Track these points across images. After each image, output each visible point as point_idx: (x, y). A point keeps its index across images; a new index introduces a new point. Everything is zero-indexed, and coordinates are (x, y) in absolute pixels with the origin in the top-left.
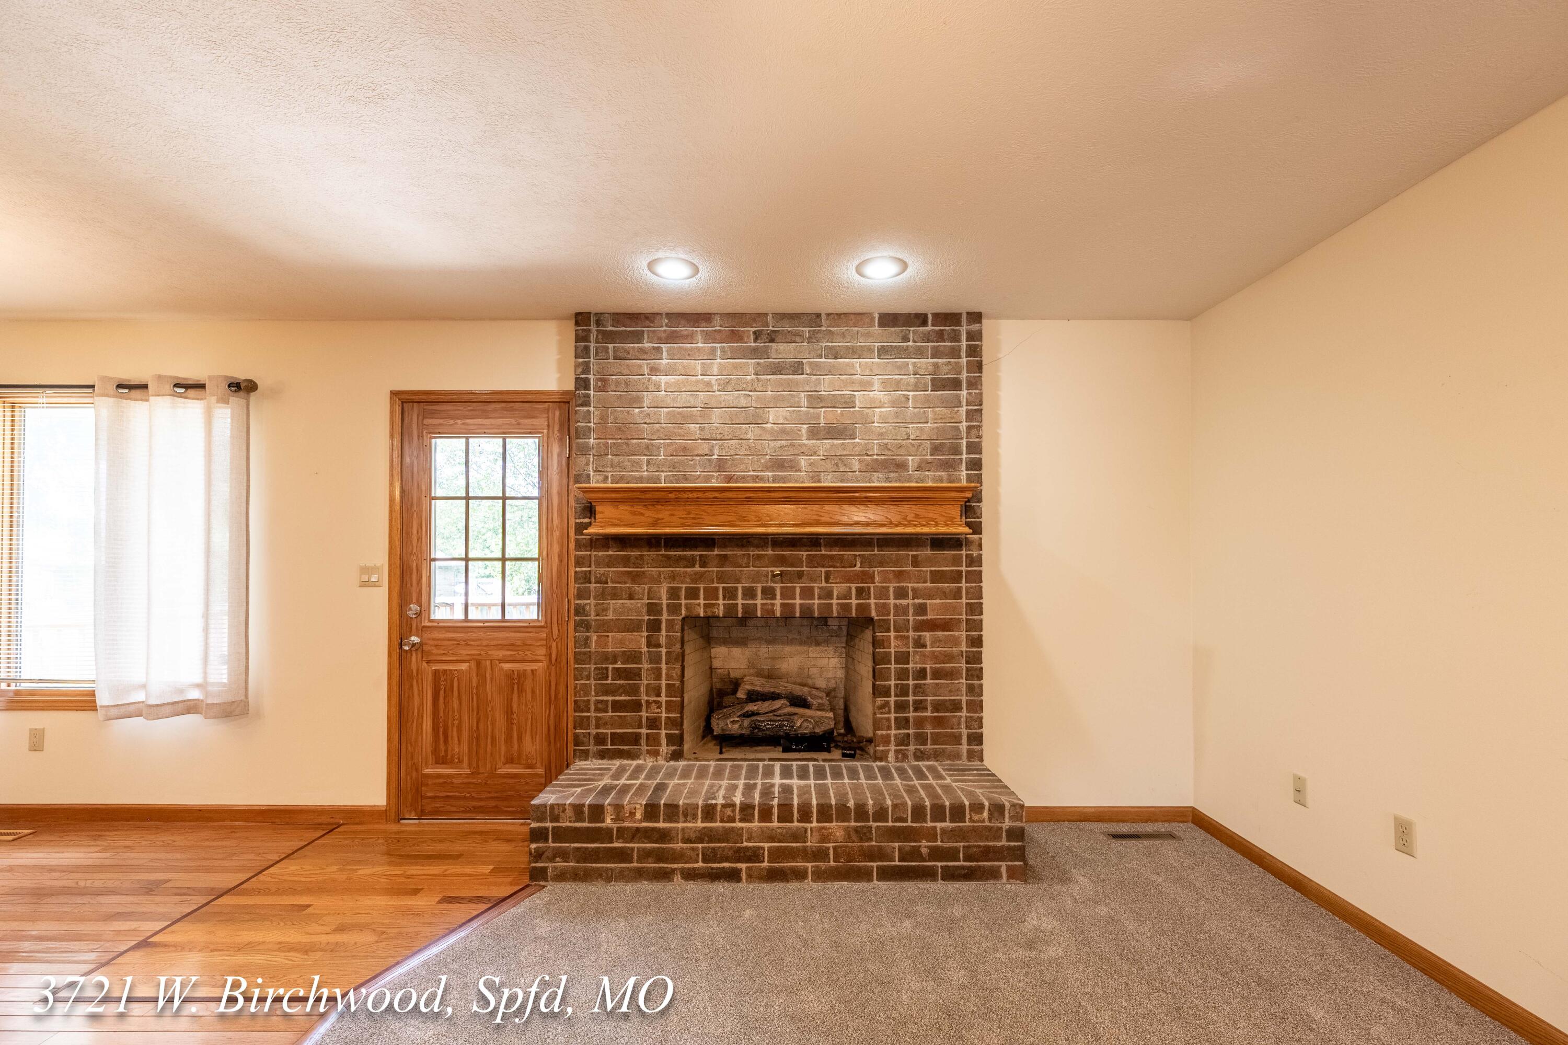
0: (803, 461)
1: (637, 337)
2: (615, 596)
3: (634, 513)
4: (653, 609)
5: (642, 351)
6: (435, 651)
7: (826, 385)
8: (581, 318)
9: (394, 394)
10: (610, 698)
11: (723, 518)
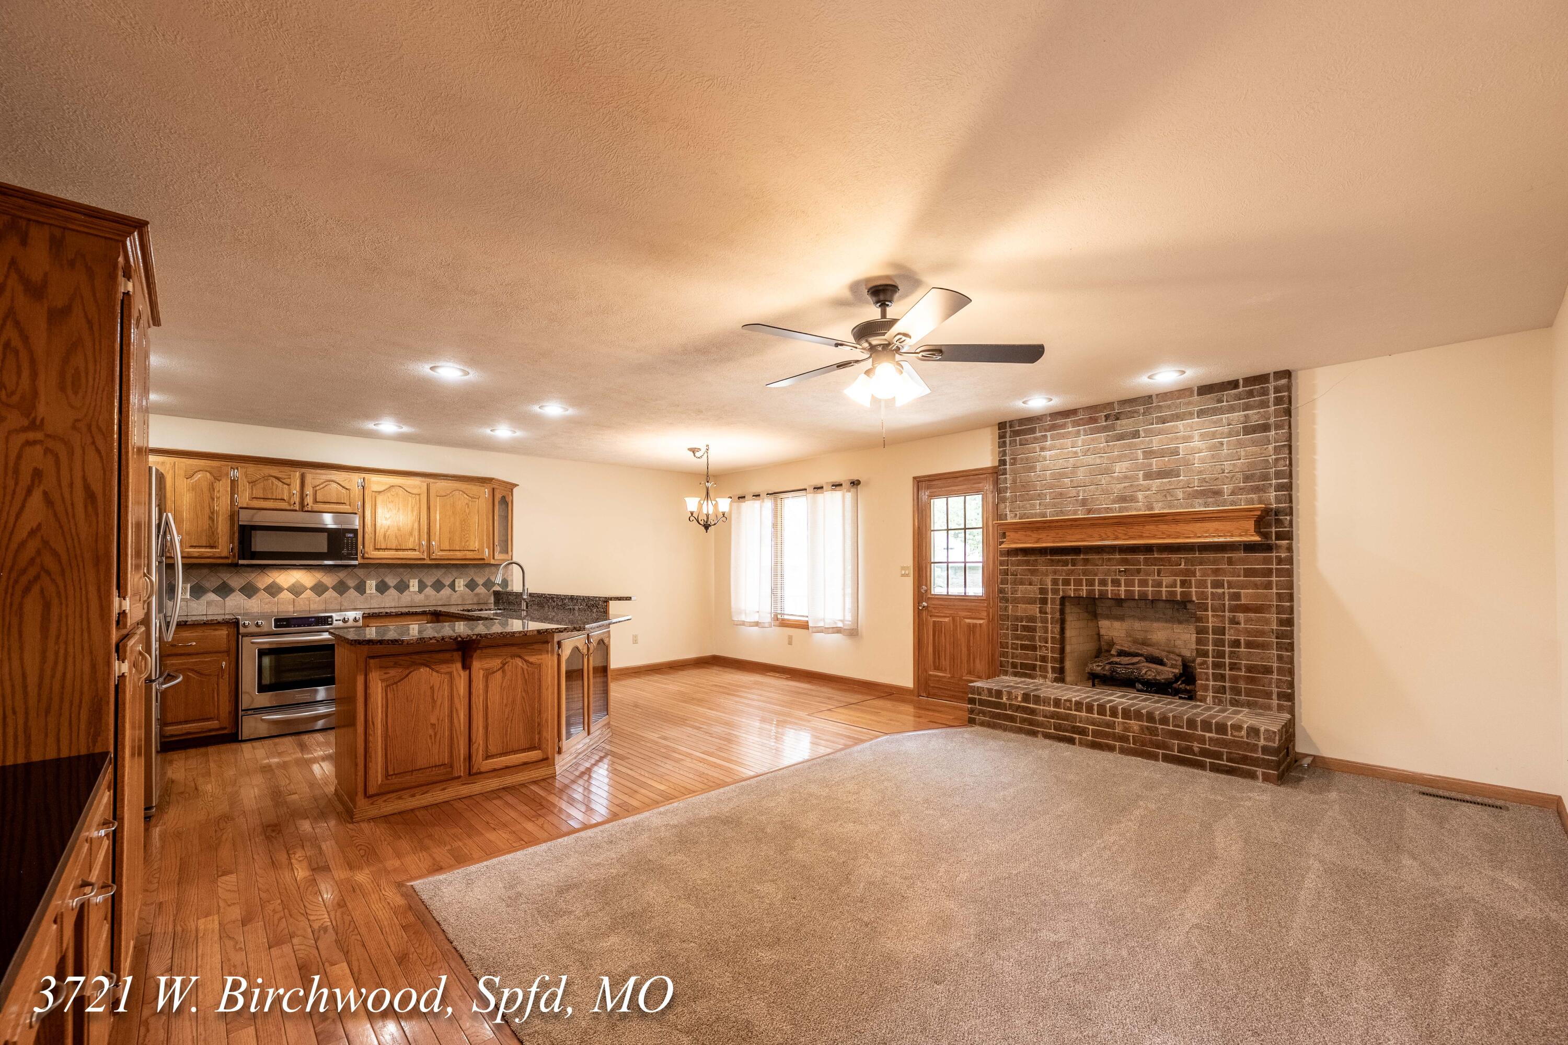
0: (1140, 495)
1: (1033, 431)
2: (1022, 583)
3: (1026, 536)
4: (1043, 591)
5: (1035, 438)
6: (934, 611)
7: (1156, 443)
8: (1002, 426)
9: (914, 478)
10: (1019, 642)
11: (1078, 537)
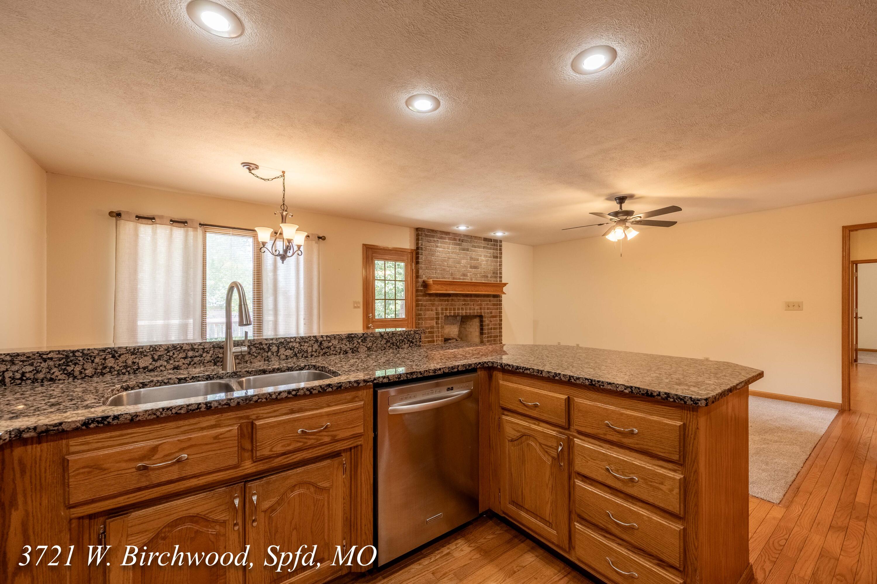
0: (469, 274)
1: (433, 237)
2: (428, 310)
3: (442, 287)
4: (437, 314)
5: (434, 241)
7: (474, 255)
8: (417, 230)
10: (427, 340)
11: (461, 289)
